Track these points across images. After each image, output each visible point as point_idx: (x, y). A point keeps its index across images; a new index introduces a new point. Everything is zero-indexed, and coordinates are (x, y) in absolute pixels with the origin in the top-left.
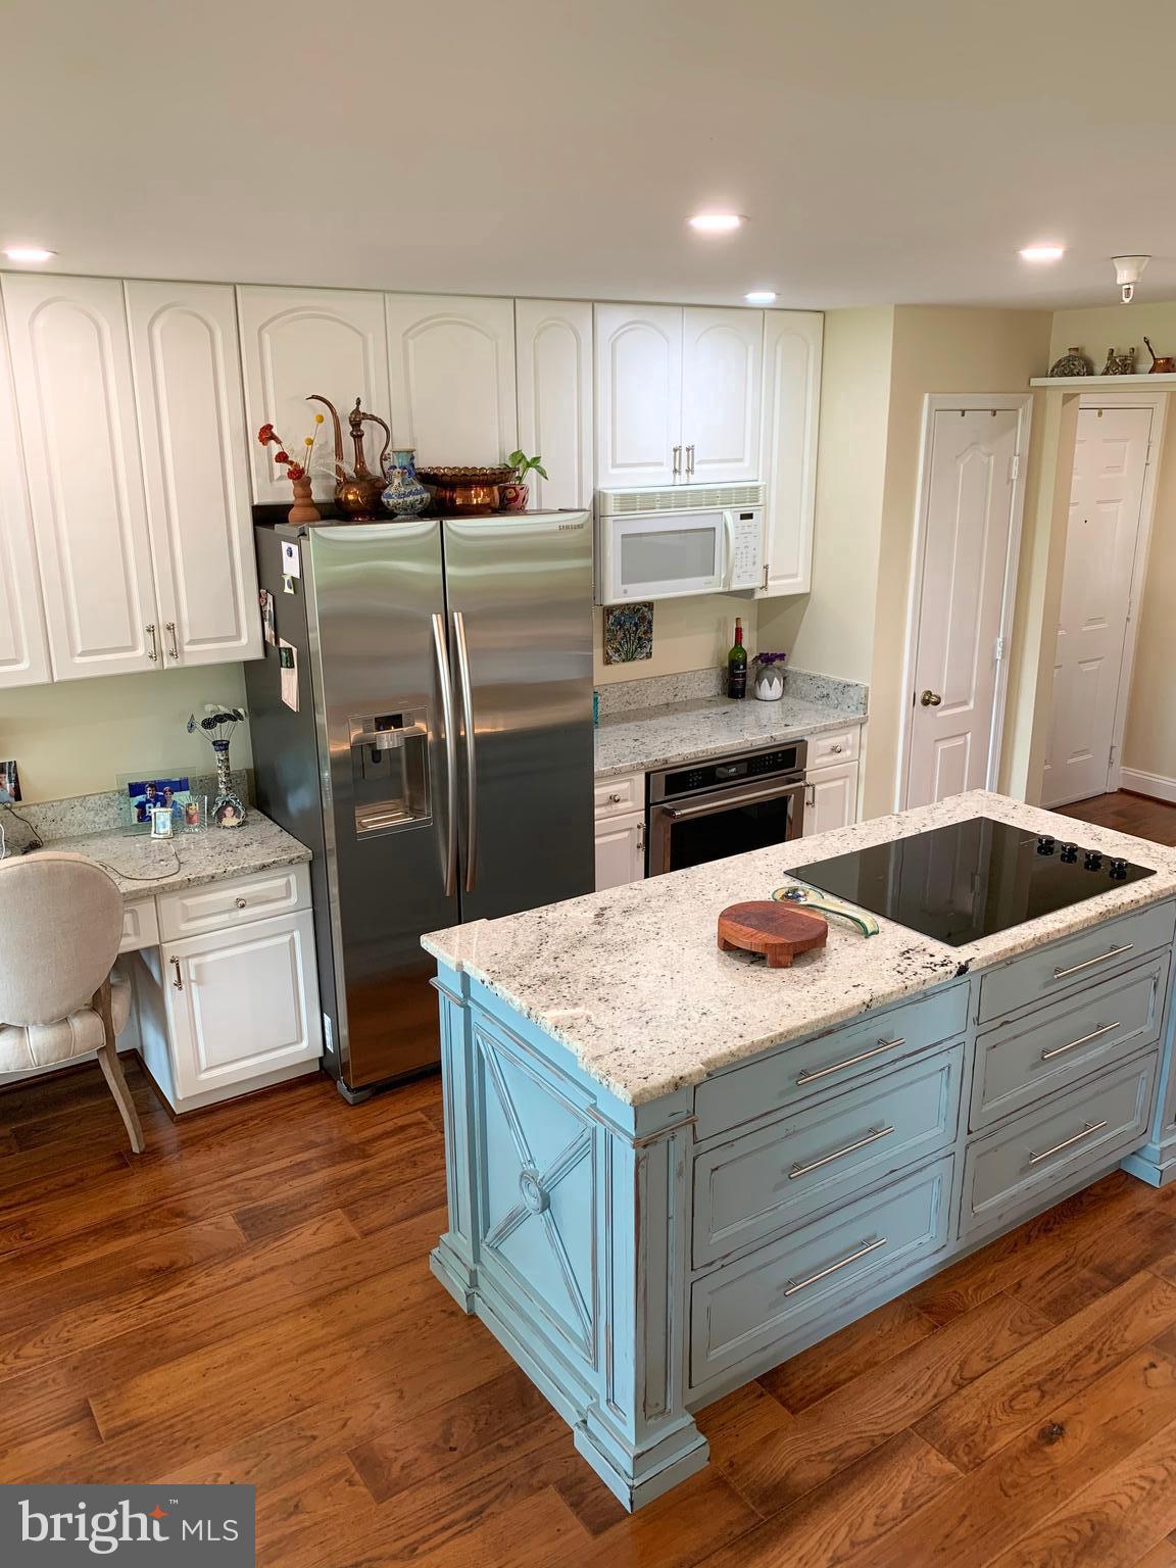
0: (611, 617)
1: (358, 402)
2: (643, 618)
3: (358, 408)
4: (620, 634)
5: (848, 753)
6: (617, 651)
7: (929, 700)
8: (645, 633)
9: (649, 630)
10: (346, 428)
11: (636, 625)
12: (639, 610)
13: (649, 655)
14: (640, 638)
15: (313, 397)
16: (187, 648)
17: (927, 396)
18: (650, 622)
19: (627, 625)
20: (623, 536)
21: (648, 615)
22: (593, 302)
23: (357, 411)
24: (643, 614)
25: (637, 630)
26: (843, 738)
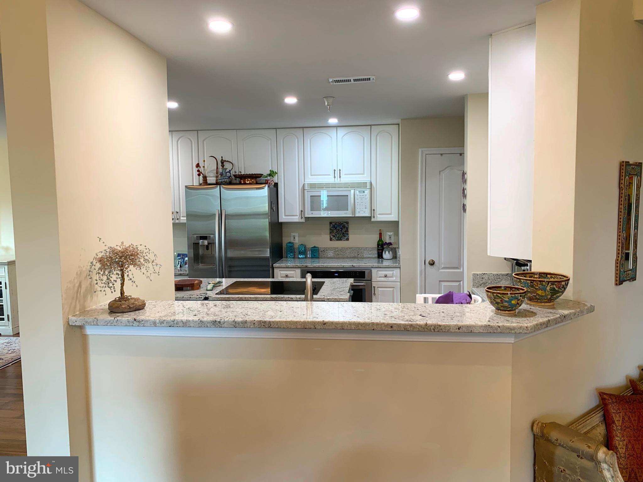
0: (331, 225)
1: (222, 157)
2: (344, 226)
3: (222, 159)
4: (335, 231)
5: (394, 278)
6: (334, 236)
7: (432, 264)
8: (345, 231)
9: (347, 230)
10: (220, 164)
11: (341, 228)
12: (342, 224)
13: (348, 239)
14: (343, 233)
15: (211, 156)
16: (182, 218)
17: (420, 149)
18: (347, 228)
19: (338, 228)
20: (311, 196)
21: (346, 225)
22: (303, 128)
23: (222, 160)
24: (344, 225)
25: (342, 230)
26: (391, 272)
